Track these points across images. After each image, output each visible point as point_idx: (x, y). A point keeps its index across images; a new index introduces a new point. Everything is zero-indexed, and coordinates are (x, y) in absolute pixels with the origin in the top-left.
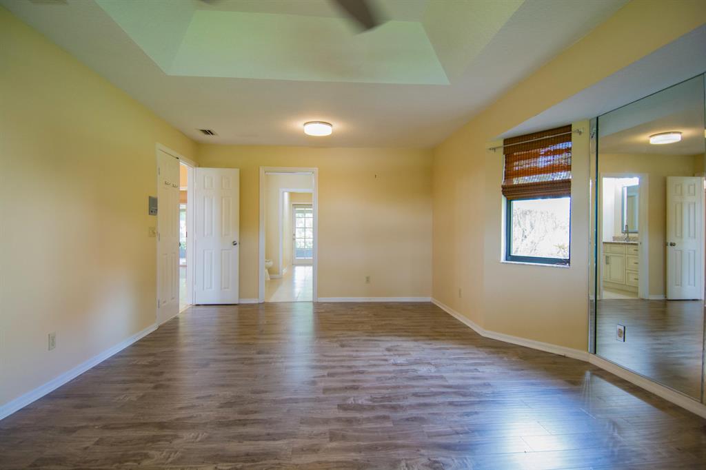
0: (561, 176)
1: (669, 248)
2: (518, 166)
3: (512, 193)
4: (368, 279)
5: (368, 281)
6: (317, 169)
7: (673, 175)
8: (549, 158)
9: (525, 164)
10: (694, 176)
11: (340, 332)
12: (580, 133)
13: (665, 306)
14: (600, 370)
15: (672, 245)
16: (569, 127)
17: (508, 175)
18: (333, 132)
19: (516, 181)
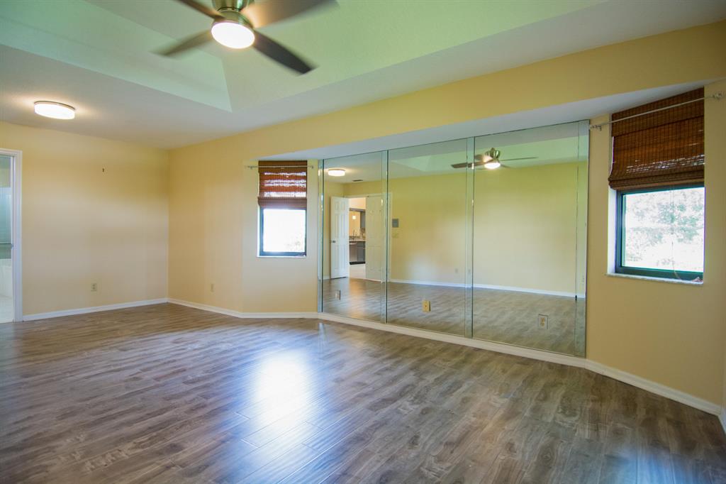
0: (302, 195)
1: (332, 243)
2: (269, 184)
3: (263, 202)
4: (94, 287)
5: (94, 288)
6: (21, 152)
7: (334, 196)
8: (292, 181)
9: (275, 183)
10: (343, 197)
11: (105, 341)
12: (313, 167)
13: (330, 283)
14: (326, 321)
15: (334, 242)
16: (305, 162)
17: (262, 189)
18: (76, 116)
19: (266, 195)
